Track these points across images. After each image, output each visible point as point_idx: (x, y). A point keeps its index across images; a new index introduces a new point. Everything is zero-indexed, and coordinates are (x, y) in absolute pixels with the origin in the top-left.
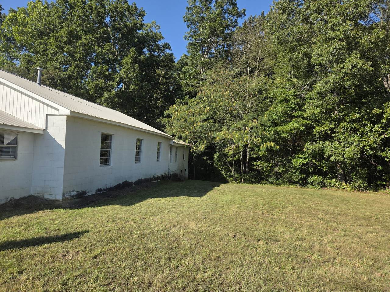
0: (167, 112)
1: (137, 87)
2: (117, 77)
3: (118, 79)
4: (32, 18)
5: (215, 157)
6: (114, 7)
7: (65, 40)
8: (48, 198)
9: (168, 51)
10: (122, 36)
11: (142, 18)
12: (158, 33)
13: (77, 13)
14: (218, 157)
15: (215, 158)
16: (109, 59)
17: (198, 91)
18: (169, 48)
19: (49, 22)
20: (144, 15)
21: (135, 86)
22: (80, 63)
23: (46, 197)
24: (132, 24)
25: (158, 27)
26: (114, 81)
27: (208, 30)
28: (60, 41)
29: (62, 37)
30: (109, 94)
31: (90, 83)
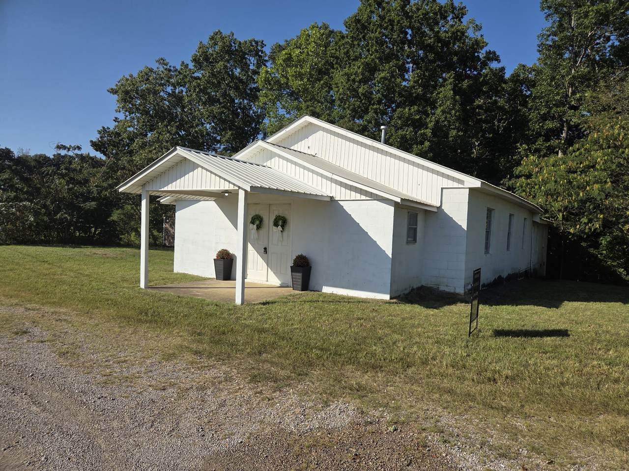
0: (520, 168)
1: (461, 133)
2: (431, 121)
3: (433, 123)
4: (308, 52)
5: (603, 242)
6: (423, 14)
7: (361, 77)
8: (444, 290)
9: (494, 65)
10: (435, 56)
11: (460, 20)
12: (479, 38)
13: (372, 35)
14: (610, 242)
15: (601, 244)
16: (418, 94)
17: (584, 128)
18: (497, 59)
19: (332, 53)
20: (463, 14)
21: (458, 132)
22: (379, 108)
23: (442, 288)
24: (450, 35)
25: (478, 28)
26: (427, 128)
27: (592, 18)
28: (354, 80)
29: (356, 74)
30: (420, 148)
31: (392, 134)
